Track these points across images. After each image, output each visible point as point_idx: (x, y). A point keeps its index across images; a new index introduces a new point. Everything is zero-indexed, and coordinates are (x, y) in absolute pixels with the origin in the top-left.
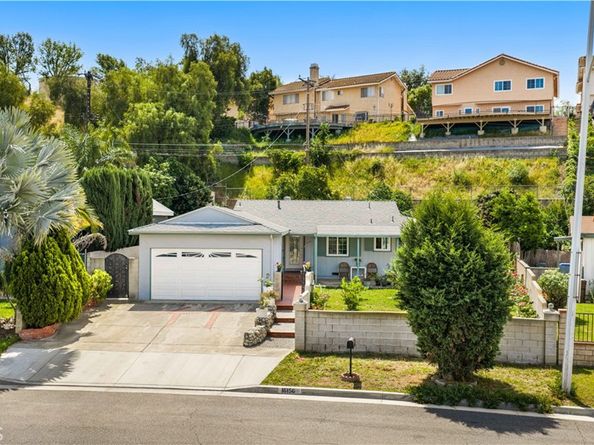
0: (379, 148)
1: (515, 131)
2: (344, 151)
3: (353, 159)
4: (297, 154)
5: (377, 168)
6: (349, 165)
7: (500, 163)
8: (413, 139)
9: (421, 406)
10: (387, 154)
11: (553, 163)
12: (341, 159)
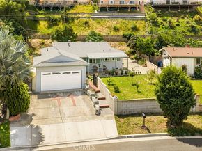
0: (86, 15)
1: (129, 10)
2: (73, 16)
3: (77, 19)
4: (56, 16)
5: (86, 23)
6: (76, 21)
7: (127, 22)
8: (96, 12)
9: (174, 138)
10: (89, 18)
11: (143, 22)
12: (73, 19)
